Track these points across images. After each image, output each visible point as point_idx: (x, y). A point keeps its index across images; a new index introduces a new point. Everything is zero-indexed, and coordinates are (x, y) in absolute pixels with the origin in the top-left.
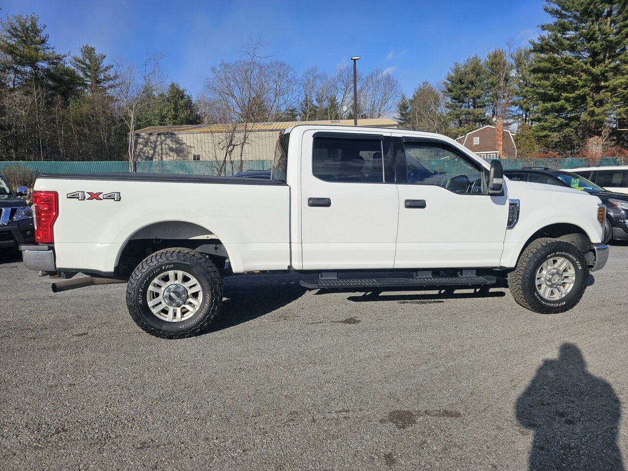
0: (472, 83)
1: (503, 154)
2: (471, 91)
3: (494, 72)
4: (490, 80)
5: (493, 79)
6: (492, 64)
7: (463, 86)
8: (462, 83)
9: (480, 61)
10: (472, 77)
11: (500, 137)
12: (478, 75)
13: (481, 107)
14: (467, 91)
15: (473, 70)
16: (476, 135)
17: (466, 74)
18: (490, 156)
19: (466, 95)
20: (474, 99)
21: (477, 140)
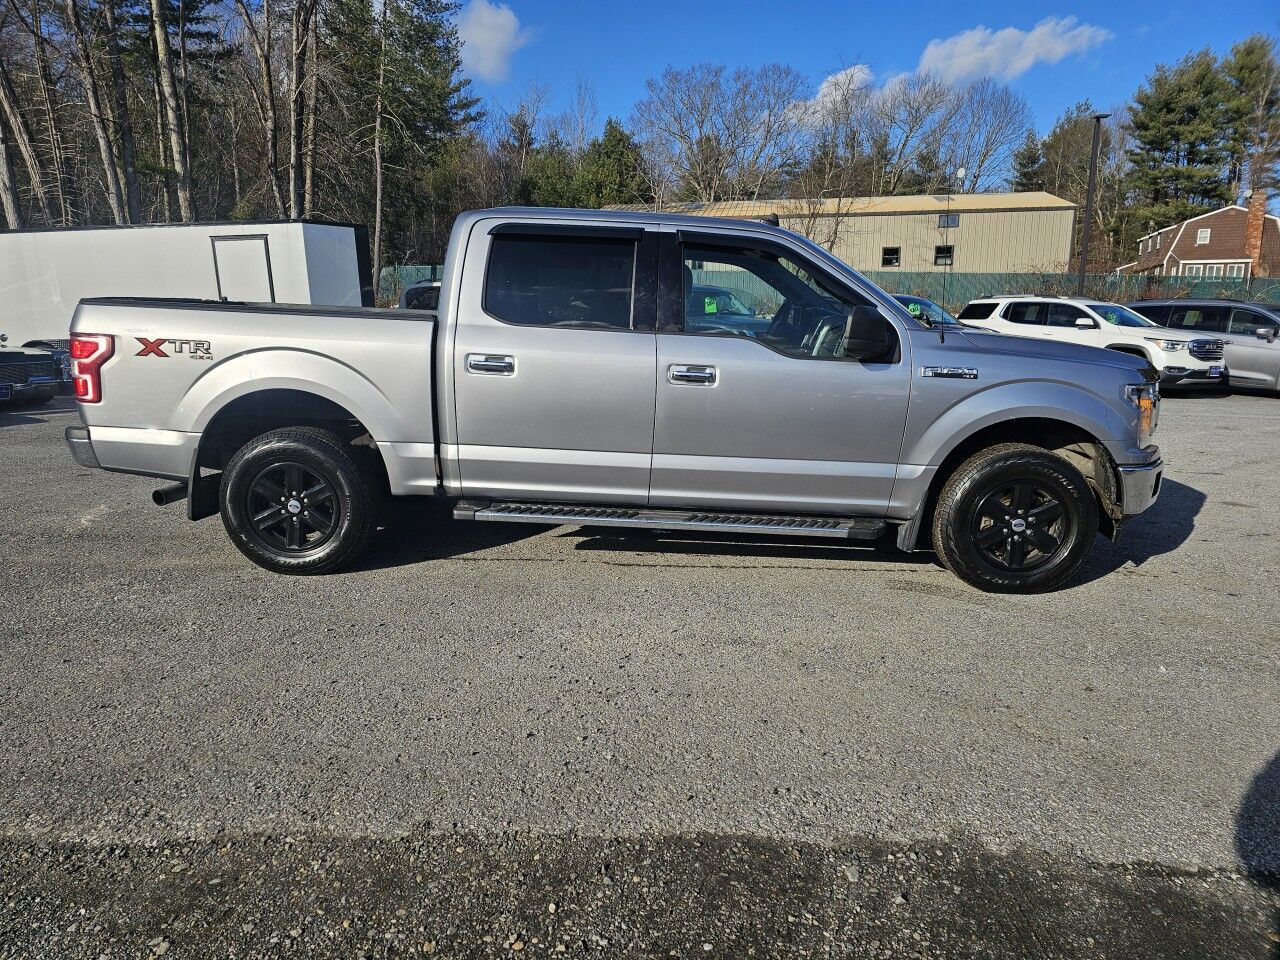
0: (1193, 111)
1: (1260, 265)
2: (1191, 129)
3: (1242, 85)
4: (1233, 104)
5: (1243, 100)
6: (1241, 69)
7: (1171, 117)
8: (1170, 111)
9: (1215, 60)
10: (1193, 97)
11: (1257, 229)
12: (1207, 93)
13: (1207, 161)
14: (1181, 128)
15: (1199, 81)
16: (1203, 225)
17: (1181, 90)
18: (1211, 269)
19: (1176, 137)
20: (1192, 145)
21: (1204, 236)
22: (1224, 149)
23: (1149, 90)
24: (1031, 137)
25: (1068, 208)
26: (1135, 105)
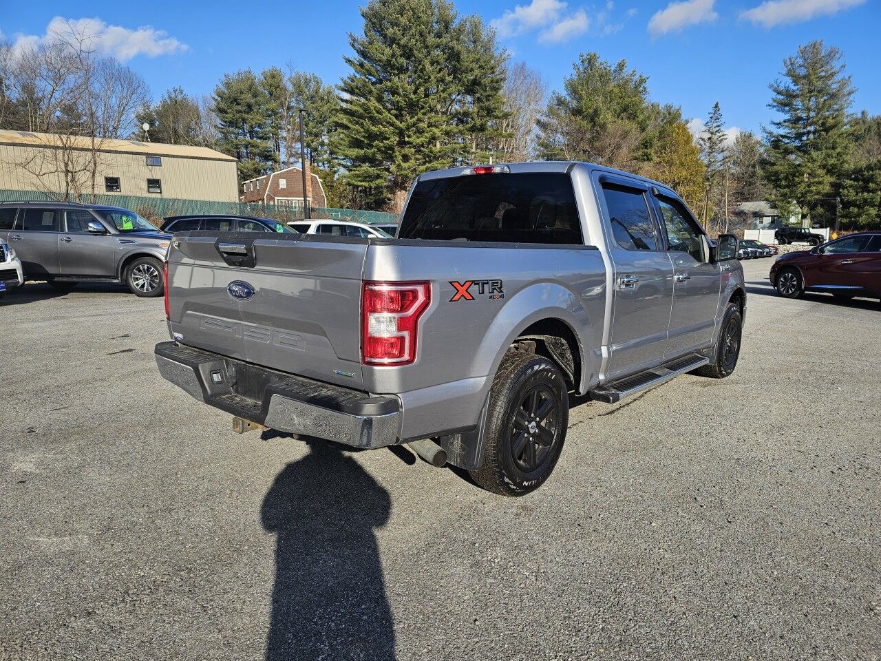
0: (249, 106)
1: (313, 202)
2: (250, 117)
3: (273, 96)
4: (270, 106)
5: (275, 105)
6: (270, 86)
7: (239, 108)
8: (238, 104)
9: (255, 78)
10: (248, 98)
11: (308, 181)
12: (255, 97)
13: (262, 138)
14: (246, 116)
15: (249, 88)
16: (282, 176)
17: (242, 92)
19: (244, 121)
20: (251, 127)
21: (283, 183)
22: (269, 132)
23: (223, 88)
24: (146, 105)
25: (232, 161)
26: (216, 97)
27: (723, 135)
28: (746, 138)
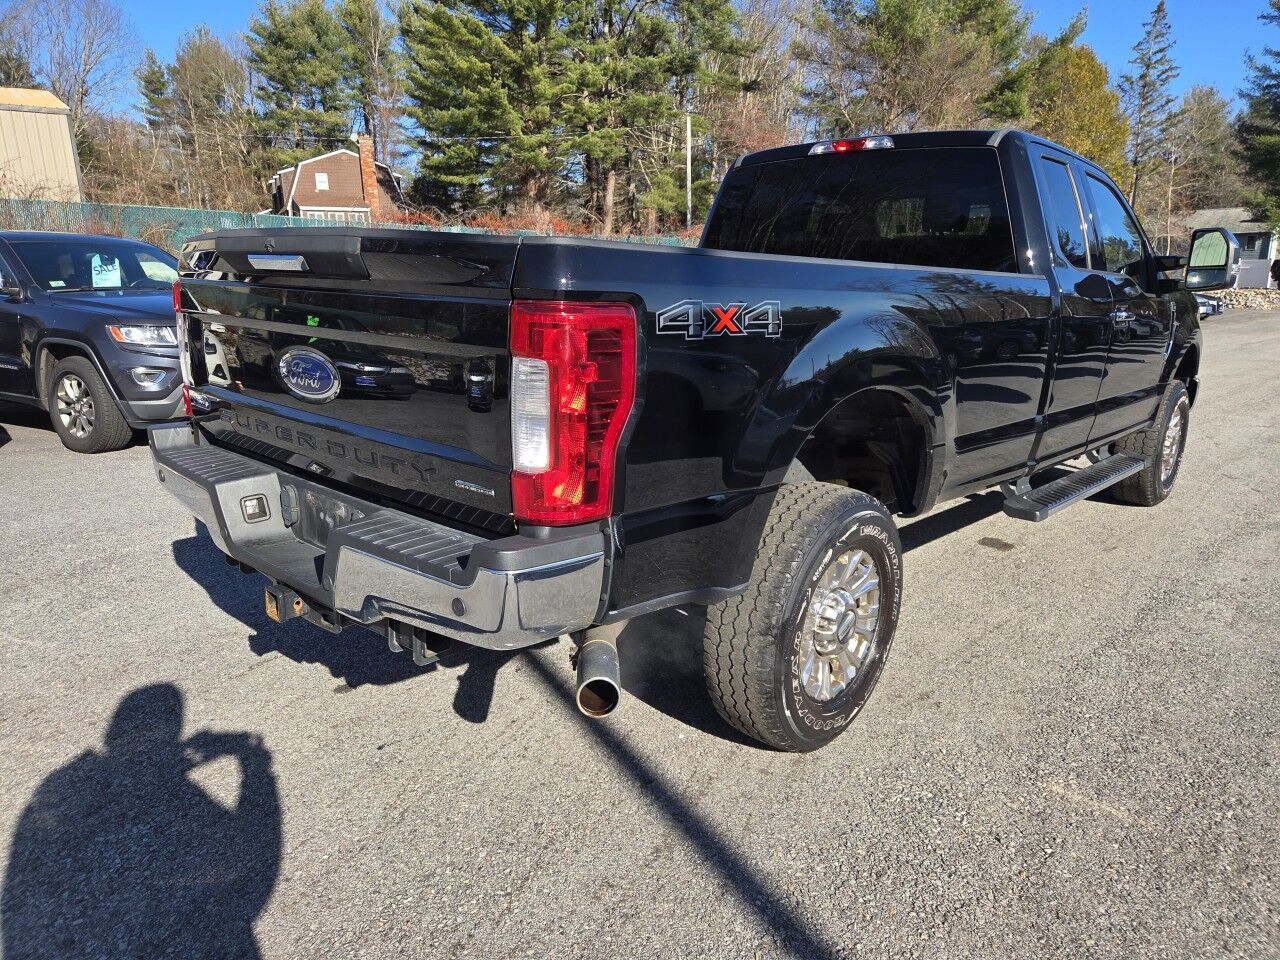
4: (349, 51)
7: (292, 53)
8: (288, 46)
11: (371, 177)
13: (336, 109)
16: (320, 167)
17: (294, 24)
21: (322, 182)
27: (1171, 69)
28: (1204, 97)
